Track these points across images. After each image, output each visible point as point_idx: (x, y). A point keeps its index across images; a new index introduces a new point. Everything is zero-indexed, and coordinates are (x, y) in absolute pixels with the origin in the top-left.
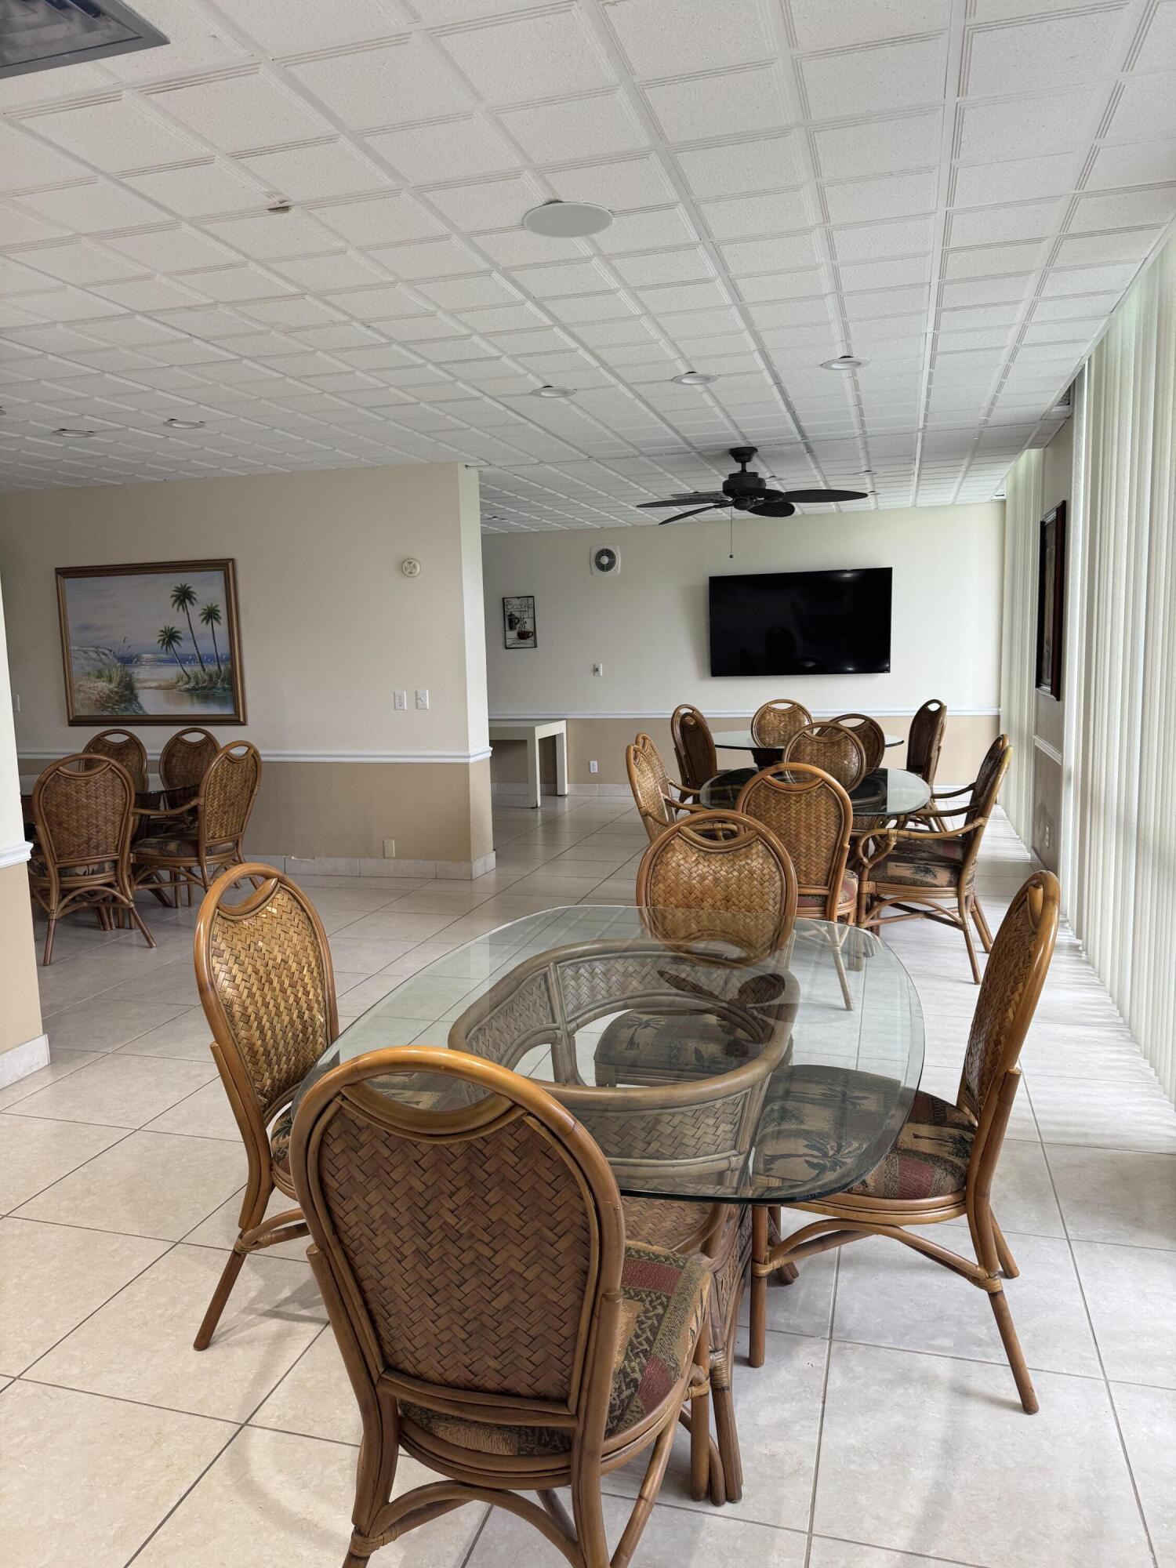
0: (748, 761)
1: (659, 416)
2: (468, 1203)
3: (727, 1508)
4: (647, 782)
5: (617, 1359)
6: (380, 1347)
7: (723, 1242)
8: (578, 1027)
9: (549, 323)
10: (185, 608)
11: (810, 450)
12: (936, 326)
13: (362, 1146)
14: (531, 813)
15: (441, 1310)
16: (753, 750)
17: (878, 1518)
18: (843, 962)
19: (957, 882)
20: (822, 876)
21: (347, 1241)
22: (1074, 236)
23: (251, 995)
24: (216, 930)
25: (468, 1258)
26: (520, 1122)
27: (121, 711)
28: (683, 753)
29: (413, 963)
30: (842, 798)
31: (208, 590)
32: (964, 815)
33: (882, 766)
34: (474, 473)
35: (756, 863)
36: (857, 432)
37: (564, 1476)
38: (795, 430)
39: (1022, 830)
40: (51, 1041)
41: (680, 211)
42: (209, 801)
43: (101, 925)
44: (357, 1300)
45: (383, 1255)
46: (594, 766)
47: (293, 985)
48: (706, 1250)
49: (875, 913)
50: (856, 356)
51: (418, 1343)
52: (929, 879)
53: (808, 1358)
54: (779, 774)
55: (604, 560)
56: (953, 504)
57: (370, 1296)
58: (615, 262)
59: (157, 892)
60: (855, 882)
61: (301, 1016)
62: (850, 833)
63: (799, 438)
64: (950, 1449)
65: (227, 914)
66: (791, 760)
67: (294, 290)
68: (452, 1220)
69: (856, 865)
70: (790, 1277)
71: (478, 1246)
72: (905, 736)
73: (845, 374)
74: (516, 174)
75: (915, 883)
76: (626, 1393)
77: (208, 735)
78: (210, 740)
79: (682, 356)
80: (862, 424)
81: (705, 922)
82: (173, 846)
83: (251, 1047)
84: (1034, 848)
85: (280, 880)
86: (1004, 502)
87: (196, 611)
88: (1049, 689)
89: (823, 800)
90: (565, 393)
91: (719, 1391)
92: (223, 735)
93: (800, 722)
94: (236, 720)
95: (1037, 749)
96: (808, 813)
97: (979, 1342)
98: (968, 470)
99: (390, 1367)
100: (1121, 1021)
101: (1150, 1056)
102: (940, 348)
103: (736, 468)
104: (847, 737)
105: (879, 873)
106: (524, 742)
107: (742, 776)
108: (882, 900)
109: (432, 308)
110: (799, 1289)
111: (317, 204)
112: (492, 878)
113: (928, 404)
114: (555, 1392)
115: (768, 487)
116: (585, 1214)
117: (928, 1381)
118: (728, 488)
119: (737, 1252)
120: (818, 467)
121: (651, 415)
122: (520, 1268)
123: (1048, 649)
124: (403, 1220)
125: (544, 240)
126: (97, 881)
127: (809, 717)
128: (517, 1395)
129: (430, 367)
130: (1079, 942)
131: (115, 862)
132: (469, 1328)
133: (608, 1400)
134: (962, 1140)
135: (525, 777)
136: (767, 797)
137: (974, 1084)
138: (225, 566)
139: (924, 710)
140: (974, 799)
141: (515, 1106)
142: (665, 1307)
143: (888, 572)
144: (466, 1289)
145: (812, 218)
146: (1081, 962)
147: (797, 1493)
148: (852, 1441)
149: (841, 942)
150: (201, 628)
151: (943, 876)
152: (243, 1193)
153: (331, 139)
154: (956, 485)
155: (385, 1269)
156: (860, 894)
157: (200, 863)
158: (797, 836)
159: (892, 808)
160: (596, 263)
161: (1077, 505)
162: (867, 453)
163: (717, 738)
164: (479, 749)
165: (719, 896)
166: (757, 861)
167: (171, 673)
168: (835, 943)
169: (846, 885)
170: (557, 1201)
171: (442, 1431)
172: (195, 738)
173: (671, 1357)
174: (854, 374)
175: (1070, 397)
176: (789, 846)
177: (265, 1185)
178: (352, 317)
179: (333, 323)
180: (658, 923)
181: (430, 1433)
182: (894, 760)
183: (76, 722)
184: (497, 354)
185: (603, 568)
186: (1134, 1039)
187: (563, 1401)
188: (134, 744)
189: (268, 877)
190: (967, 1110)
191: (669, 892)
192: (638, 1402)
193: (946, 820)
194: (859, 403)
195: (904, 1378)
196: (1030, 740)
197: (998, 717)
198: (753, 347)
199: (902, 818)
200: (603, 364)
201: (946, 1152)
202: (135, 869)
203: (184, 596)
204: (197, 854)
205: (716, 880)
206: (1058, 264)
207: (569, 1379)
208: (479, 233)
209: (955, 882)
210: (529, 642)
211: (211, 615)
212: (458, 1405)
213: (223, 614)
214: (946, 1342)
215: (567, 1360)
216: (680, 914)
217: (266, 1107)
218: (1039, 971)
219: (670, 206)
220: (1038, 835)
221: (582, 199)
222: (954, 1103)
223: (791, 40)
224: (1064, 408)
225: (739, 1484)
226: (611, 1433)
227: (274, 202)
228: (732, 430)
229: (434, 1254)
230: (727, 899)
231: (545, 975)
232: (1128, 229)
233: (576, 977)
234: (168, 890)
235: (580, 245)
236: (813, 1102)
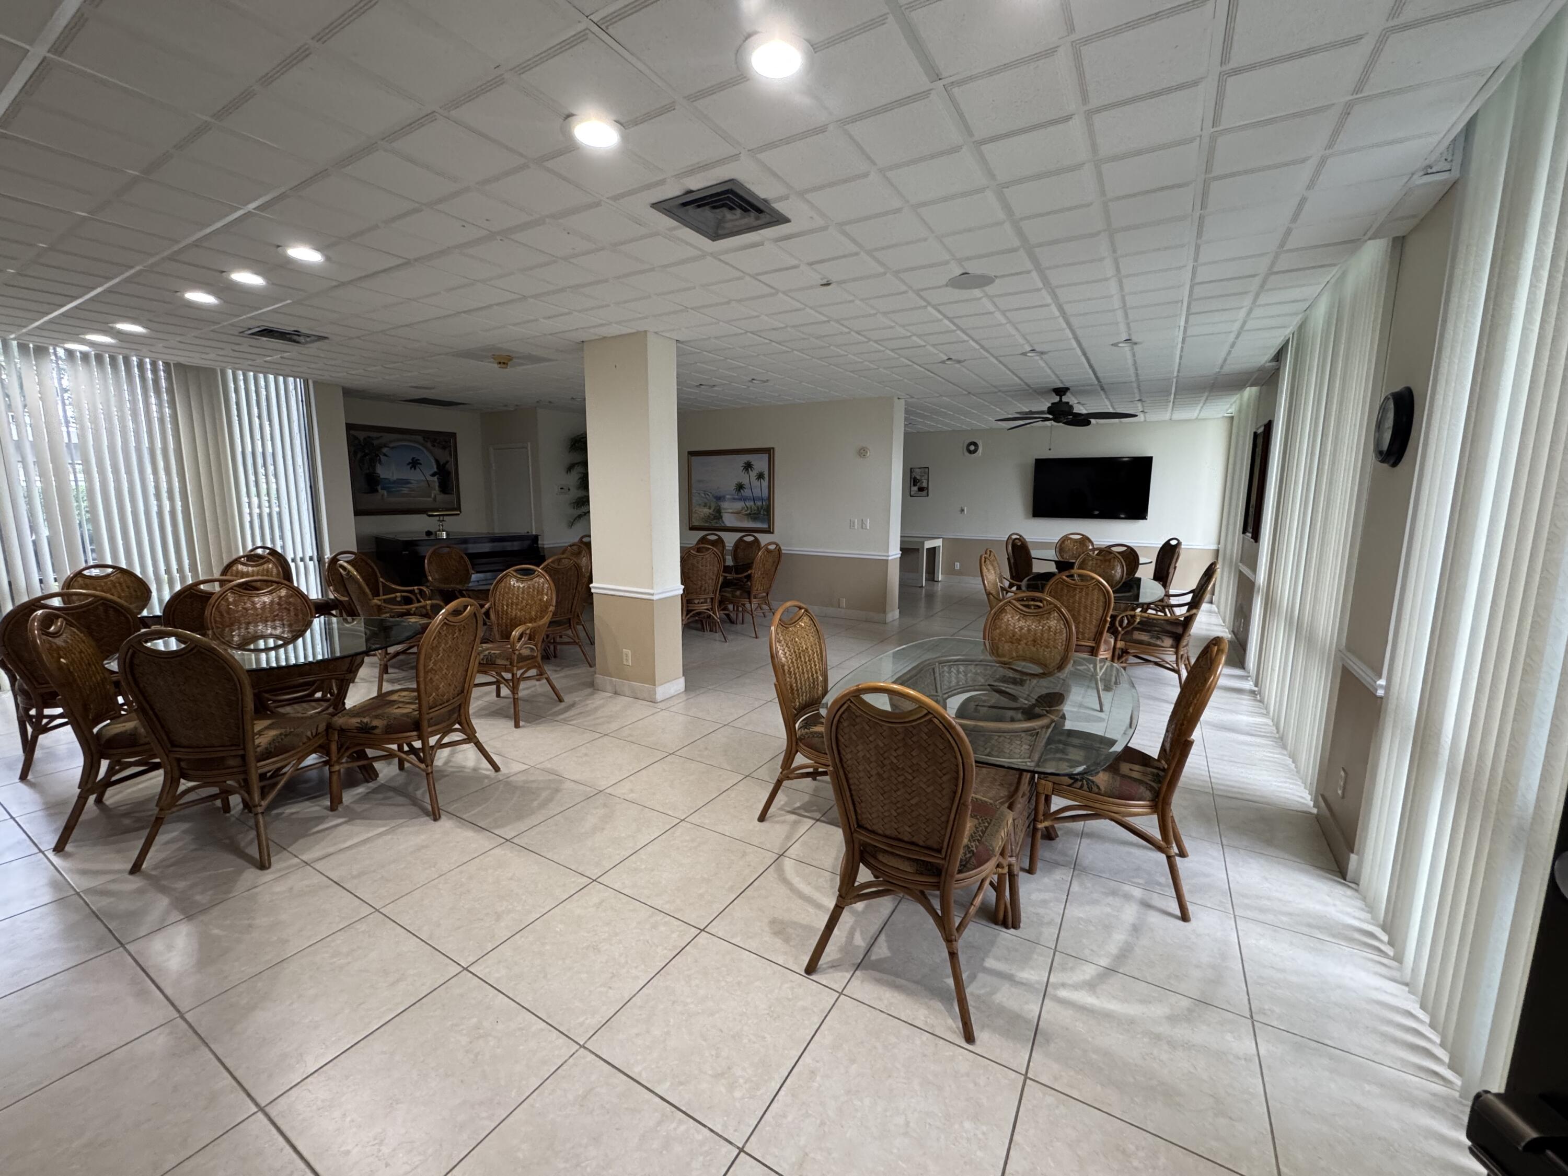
0: (1052, 568)
1: (1012, 372)
2: (903, 754)
3: (1012, 931)
4: (991, 576)
5: (965, 841)
6: (856, 815)
7: (1019, 806)
8: (949, 697)
9: (955, 328)
10: (748, 473)
11: (1103, 389)
12: (1187, 322)
13: (857, 724)
14: (919, 589)
15: (886, 802)
16: (1056, 562)
17: (1092, 950)
18: (1101, 687)
19: (1177, 645)
20: (1092, 635)
21: (845, 766)
22: (1277, 273)
23: (792, 662)
24: (779, 631)
25: (901, 779)
26: (931, 721)
27: (714, 524)
28: (1012, 561)
29: (854, 664)
30: (1108, 592)
31: (760, 463)
32: (1187, 607)
33: (1137, 575)
34: (902, 401)
35: (1053, 623)
36: (1134, 379)
37: (937, 886)
38: (1093, 376)
39: (1227, 620)
40: (686, 681)
41: (1034, 274)
42: (756, 572)
43: (703, 629)
44: (848, 794)
45: (862, 774)
46: (958, 566)
47: (809, 661)
48: (1010, 807)
49: (1123, 659)
50: (1134, 339)
51: (874, 816)
52: (1159, 643)
53: (1061, 875)
54: (1071, 576)
55: (972, 448)
56: (1197, 419)
57: (854, 793)
58: (996, 299)
59: (728, 615)
60: (1112, 641)
61: (812, 675)
62: (1111, 612)
63: (1096, 382)
64: (1136, 929)
65: (784, 625)
66: (1079, 568)
67: (826, 319)
68: (895, 761)
69: (1113, 631)
70: (1053, 836)
71: (906, 774)
72: (1153, 558)
73: (1127, 349)
74: (947, 263)
75: (1149, 644)
76: (968, 855)
77: (756, 539)
78: (756, 540)
79: (1028, 342)
80: (1137, 375)
81: (1021, 652)
82: (738, 593)
83: (791, 686)
84: (1233, 632)
85: (806, 610)
86: (1232, 418)
87: (753, 474)
88: (1250, 535)
89: (1096, 592)
90: (959, 362)
91: (1012, 876)
92: (764, 539)
93: (1087, 547)
94: (769, 531)
95: (1240, 571)
96: (1086, 599)
97: (1159, 884)
98: (1207, 399)
99: (860, 826)
100: (1277, 736)
101: (1294, 757)
102: (1189, 333)
103: (1057, 399)
104: (1115, 558)
105: (1128, 637)
106: (918, 550)
107: (1048, 576)
108: (1128, 653)
109: (893, 324)
110: (1059, 844)
111: (844, 282)
112: (896, 623)
113: (1180, 364)
114: (935, 846)
115: (1075, 411)
116: (957, 766)
117: (1127, 897)
118: (1050, 410)
119: (1026, 814)
120: (1108, 398)
121: (1008, 372)
122: (924, 786)
123: (1252, 510)
124: (873, 759)
125: (957, 291)
126: (703, 607)
127: (1093, 544)
128: (917, 845)
129: (888, 351)
130: (1256, 689)
131: (712, 599)
132: (899, 811)
133: (960, 857)
134: (1158, 775)
135: (918, 570)
136: (1062, 589)
137: (1168, 746)
138: (769, 452)
139: (1168, 543)
140: (1193, 598)
141: (929, 713)
142: (989, 824)
143: (1150, 460)
144: (899, 793)
145: (1110, 272)
146: (1256, 700)
147: (1049, 934)
148: (1081, 915)
149: (1100, 674)
150: (756, 483)
151: (1168, 642)
152: (783, 754)
153: (857, 254)
154: (1199, 408)
155: (862, 781)
156: (1114, 648)
157: (750, 603)
158: (1079, 611)
159: (1141, 600)
160: (984, 300)
161: (1278, 424)
162: (1140, 390)
163: (1034, 553)
164: (895, 552)
165: (1030, 639)
166: (1053, 622)
167: (739, 505)
168: (1097, 674)
169: (1107, 642)
170: (945, 759)
171: (881, 857)
172: (749, 539)
173: (991, 845)
174: (1132, 349)
175: (1279, 357)
176: (1073, 616)
177: (794, 751)
178: (851, 330)
179: (841, 333)
180: (994, 650)
181: (875, 858)
182: (1145, 573)
183: (692, 528)
184: (924, 344)
185: (970, 452)
186: (1284, 747)
187: (939, 851)
188: (720, 541)
189: (800, 608)
190: (1163, 762)
191: (1001, 634)
192: (973, 860)
193: (1175, 609)
194: (1135, 363)
195: (1114, 893)
196: (1237, 566)
197: (1217, 551)
198: (1070, 336)
199: (1145, 606)
200: (982, 347)
201: (1147, 779)
202: (721, 603)
203: (748, 466)
204: (749, 598)
205: (1029, 630)
206: (1266, 287)
207: (943, 841)
208: (922, 290)
209: (1175, 645)
210: (924, 493)
211: (760, 476)
212: (892, 846)
213: (766, 474)
214: (1141, 881)
215: (942, 832)
216: (1007, 646)
217: (796, 715)
218: (1209, 688)
219: (1029, 272)
220: (1237, 624)
221: (979, 272)
222: (1156, 757)
223: (1103, 193)
224: (1274, 364)
225: (1019, 922)
226: (960, 872)
227: (824, 282)
228: (1054, 378)
229: (885, 776)
230: (1034, 641)
231: (933, 669)
232: (1313, 267)
233: (950, 672)
234: (733, 616)
235: (977, 293)
236: (1074, 746)
